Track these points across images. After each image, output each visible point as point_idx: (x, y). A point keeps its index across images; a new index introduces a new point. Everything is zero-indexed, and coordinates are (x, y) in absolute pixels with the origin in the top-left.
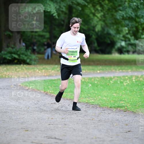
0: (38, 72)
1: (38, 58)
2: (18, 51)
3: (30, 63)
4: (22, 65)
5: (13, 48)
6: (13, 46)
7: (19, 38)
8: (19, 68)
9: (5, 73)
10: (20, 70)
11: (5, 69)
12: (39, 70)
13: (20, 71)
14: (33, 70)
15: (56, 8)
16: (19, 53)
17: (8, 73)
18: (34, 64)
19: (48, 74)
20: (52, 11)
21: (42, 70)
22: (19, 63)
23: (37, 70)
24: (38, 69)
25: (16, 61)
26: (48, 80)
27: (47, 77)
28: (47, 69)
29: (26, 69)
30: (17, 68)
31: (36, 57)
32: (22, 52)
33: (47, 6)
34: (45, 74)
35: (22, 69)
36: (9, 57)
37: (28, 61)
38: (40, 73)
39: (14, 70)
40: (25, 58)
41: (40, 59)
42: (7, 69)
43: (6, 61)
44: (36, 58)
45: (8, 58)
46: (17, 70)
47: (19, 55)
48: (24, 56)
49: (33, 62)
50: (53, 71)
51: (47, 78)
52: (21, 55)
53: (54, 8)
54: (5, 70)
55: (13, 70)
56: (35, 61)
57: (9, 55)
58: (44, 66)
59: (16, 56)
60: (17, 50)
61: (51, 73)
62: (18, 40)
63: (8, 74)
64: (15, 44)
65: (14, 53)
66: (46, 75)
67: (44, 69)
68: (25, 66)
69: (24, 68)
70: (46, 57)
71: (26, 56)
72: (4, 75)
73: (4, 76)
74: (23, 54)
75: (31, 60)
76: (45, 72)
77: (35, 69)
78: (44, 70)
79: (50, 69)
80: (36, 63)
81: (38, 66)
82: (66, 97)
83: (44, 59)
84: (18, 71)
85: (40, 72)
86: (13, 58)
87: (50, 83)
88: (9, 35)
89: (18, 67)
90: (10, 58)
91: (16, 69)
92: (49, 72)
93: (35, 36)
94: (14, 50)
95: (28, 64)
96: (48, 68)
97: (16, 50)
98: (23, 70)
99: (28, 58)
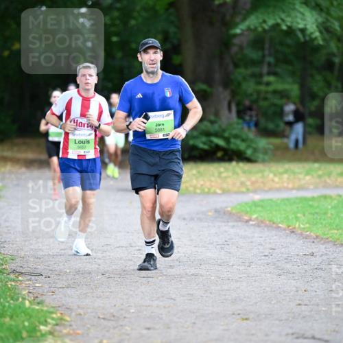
0: (273, 181)
1: (271, 147)
2: (224, 131)
3: (253, 158)
4: (234, 163)
5: (212, 122)
6: (212, 118)
7: (228, 98)
8: (227, 170)
9: (194, 182)
10: (230, 174)
11: (194, 172)
12: (275, 175)
13: (229, 177)
14: (260, 175)
15: (316, 20)
16: (226, 135)
17: (202, 183)
18: (264, 161)
19: (296, 185)
20: (308, 27)
21: (281, 174)
22: (226, 158)
23: (271, 176)
24: (271, 172)
25: (219, 154)
26: (297, 198)
27: (294, 192)
28: (294, 173)
29: (244, 172)
30: (222, 169)
31: (269, 144)
32: (234, 132)
33: (296, 17)
34: (288, 183)
35: (234, 173)
36: (204, 143)
37: (249, 152)
38: (277, 183)
39: (216, 174)
40: (242, 146)
41: (277, 148)
42: (199, 172)
43: (196, 153)
44: (267, 146)
45: (201, 146)
46: (224, 175)
47: (227, 140)
48: (238, 142)
49: (261, 156)
50: (308, 178)
51: (295, 194)
52: (233, 140)
53: (313, 20)
54: (194, 175)
55: (213, 176)
56: (265, 152)
57: (204, 139)
58: (287, 166)
59: (221, 142)
60: (224, 126)
61: (303, 182)
62: (225, 104)
63: (202, 185)
64: (217, 114)
65: (216, 135)
66: (290, 186)
67: (286, 172)
68: (241, 164)
69: (238, 170)
70: (292, 145)
71: (243, 140)
72: (191, 186)
73: (191, 189)
74: (236, 137)
75: (255, 150)
76: (288, 179)
77: (266, 174)
78: (285, 176)
79: (300, 173)
80: (266, 158)
81: (272, 164)
82: (339, 239)
83: (287, 148)
84: (226, 177)
85: (276, 179)
86: (213, 145)
87: (301, 205)
88: (205, 91)
89: (225, 168)
90: (206, 147)
91: (220, 173)
92: (300, 180)
93: (267, 92)
94: (216, 127)
95: (248, 160)
96: (297, 170)
97: (220, 127)
98: (238, 174)
99: (249, 147)
